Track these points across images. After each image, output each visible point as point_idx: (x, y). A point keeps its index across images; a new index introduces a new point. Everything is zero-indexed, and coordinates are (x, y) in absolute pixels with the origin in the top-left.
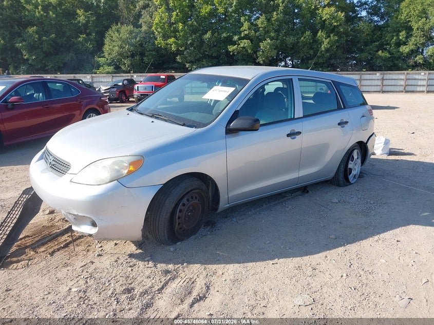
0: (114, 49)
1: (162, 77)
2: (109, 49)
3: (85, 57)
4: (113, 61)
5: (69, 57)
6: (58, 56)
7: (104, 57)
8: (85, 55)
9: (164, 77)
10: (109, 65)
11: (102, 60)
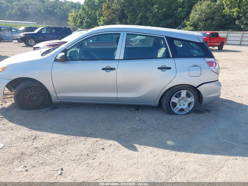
0: (196, 16)
1: (207, 33)
2: (193, 16)
3: (179, 21)
4: (194, 23)
5: (170, 21)
6: (165, 21)
7: (189, 21)
8: (179, 20)
9: (209, 33)
10: (191, 26)
11: (188, 23)
